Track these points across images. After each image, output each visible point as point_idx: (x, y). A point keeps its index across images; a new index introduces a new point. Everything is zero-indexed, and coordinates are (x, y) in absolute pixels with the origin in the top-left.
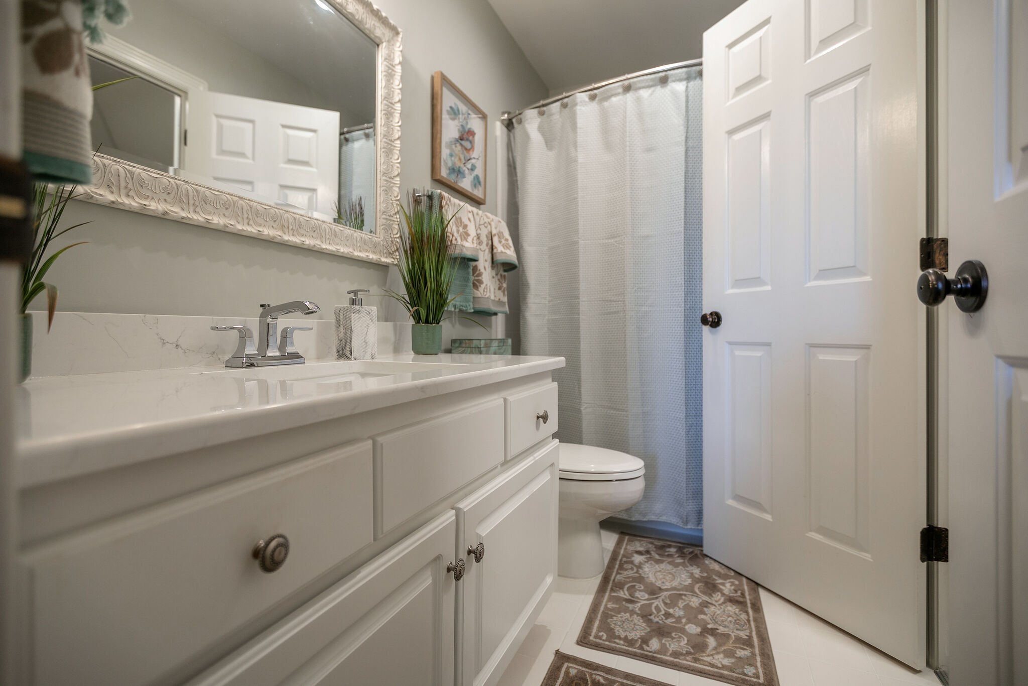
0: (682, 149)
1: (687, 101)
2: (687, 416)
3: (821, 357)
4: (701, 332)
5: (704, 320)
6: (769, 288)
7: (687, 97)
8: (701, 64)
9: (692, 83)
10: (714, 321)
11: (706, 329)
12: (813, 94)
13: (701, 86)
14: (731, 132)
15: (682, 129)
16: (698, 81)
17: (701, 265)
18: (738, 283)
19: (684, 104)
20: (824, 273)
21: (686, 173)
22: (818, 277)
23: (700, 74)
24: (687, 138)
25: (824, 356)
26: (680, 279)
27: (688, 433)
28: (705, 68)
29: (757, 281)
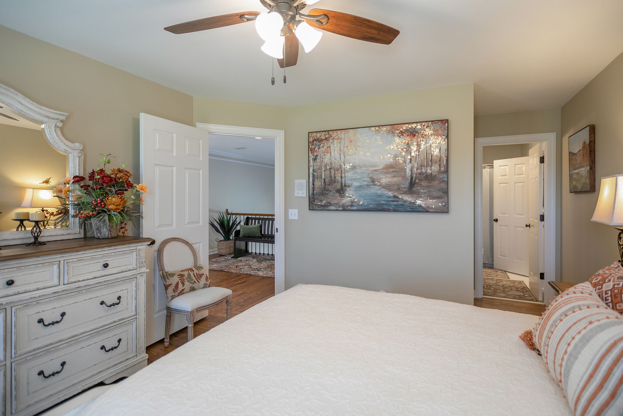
0: (489, 183)
1: (490, 173)
2: (490, 240)
3: (517, 229)
4: (493, 222)
5: (494, 220)
6: (508, 215)
7: (490, 172)
8: (493, 166)
9: (491, 169)
10: (496, 220)
11: (494, 222)
12: (516, 183)
13: (493, 170)
14: (500, 183)
15: (489, 179)
16: (492, 169)
17: (493, 209)
18: (501, 214)
19: (489, 174)
20: (518, 214)
21: (490, 188)
22: (516, 215)
23: (493, 168)
24: (490, 181)
25: (518, 229)
26: (488, 211)
27: (490, 243)
28: (494, 166)
29: (505, 214)
